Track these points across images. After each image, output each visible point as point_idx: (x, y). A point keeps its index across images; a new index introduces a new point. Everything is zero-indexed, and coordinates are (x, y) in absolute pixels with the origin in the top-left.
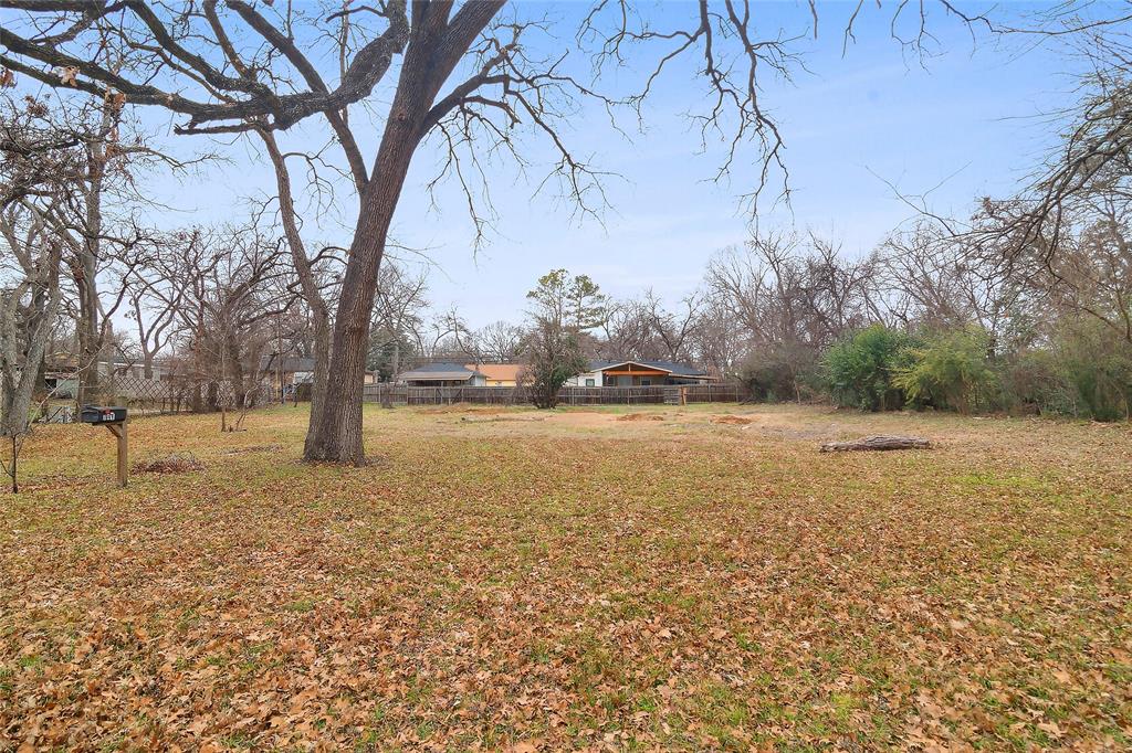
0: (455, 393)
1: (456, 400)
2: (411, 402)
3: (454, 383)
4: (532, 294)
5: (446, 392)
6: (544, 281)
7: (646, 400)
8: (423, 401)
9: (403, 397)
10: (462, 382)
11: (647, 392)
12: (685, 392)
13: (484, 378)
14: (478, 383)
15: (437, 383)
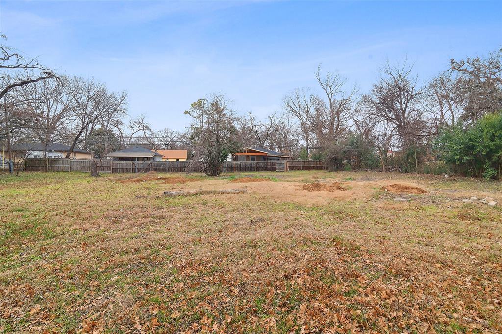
0: (146, 165)
1: (147, 170)
2: (114, 171)
3: (143, 159)
4: (187, 112)
5: (140, 165)
6: (194, 105)
7: (266, 169)
8: (124, 171)
9: (108, 168)
10: (148, 159)
11: (267, 164)
12: (288, 164)
13: (161, 156)
14: (158, 159)
15: (133, 159)
